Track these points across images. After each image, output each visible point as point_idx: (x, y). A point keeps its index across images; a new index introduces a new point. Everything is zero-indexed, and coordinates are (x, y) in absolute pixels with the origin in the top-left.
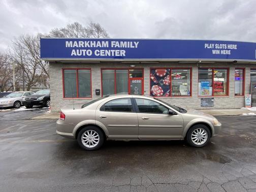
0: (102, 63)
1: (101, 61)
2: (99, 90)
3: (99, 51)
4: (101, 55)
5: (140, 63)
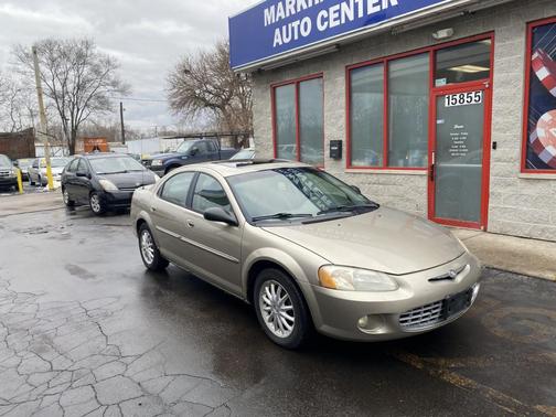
0: (342, 49)
1: (338, 45)
2: (340, 142)
3: (326, 16)
4: (333, 24)
5: (466, 13)
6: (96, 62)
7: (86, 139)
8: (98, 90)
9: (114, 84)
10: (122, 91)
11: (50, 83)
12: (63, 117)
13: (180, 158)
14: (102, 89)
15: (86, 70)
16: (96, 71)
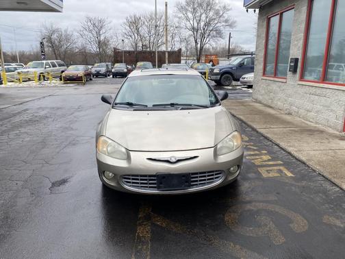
6: (217, 8)
7: (206, 56)
8: (217, 25)
9: (226, 21)
10: (230, 26)
11: (192, 22)
12: (196, 42)
13: (231, 68)
14: (219, 24)
15: (211, 14)
16: (217, 13)
